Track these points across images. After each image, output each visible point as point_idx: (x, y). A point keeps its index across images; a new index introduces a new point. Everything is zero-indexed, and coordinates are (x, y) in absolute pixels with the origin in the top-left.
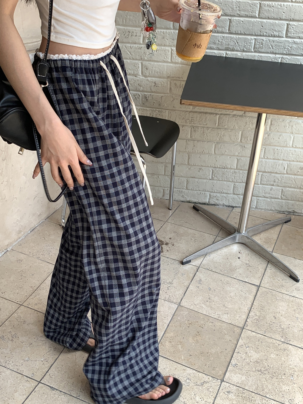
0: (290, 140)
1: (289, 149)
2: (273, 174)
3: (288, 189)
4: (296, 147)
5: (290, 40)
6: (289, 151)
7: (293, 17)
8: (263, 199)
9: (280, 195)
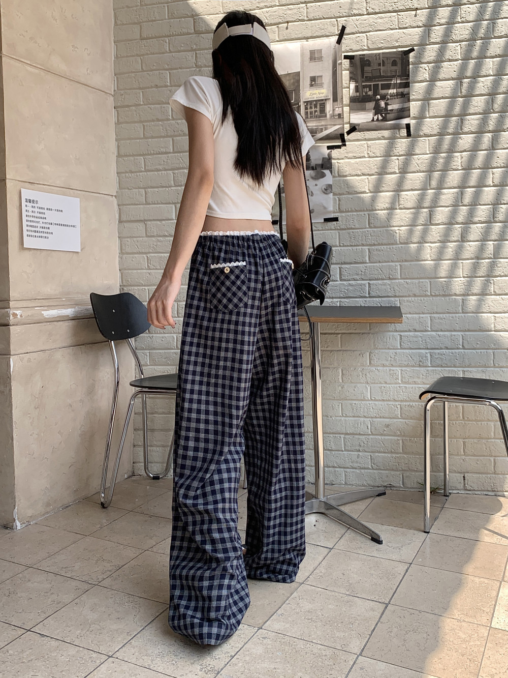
0: (367, 392)
1: (368, 402)
2: (356, 436)
3: (377, 454)
4: (375, 400)
5: (345, 282)
6: (369, 405)
7: (343, 260)
8: (352, 470)
9: (370, 463)
